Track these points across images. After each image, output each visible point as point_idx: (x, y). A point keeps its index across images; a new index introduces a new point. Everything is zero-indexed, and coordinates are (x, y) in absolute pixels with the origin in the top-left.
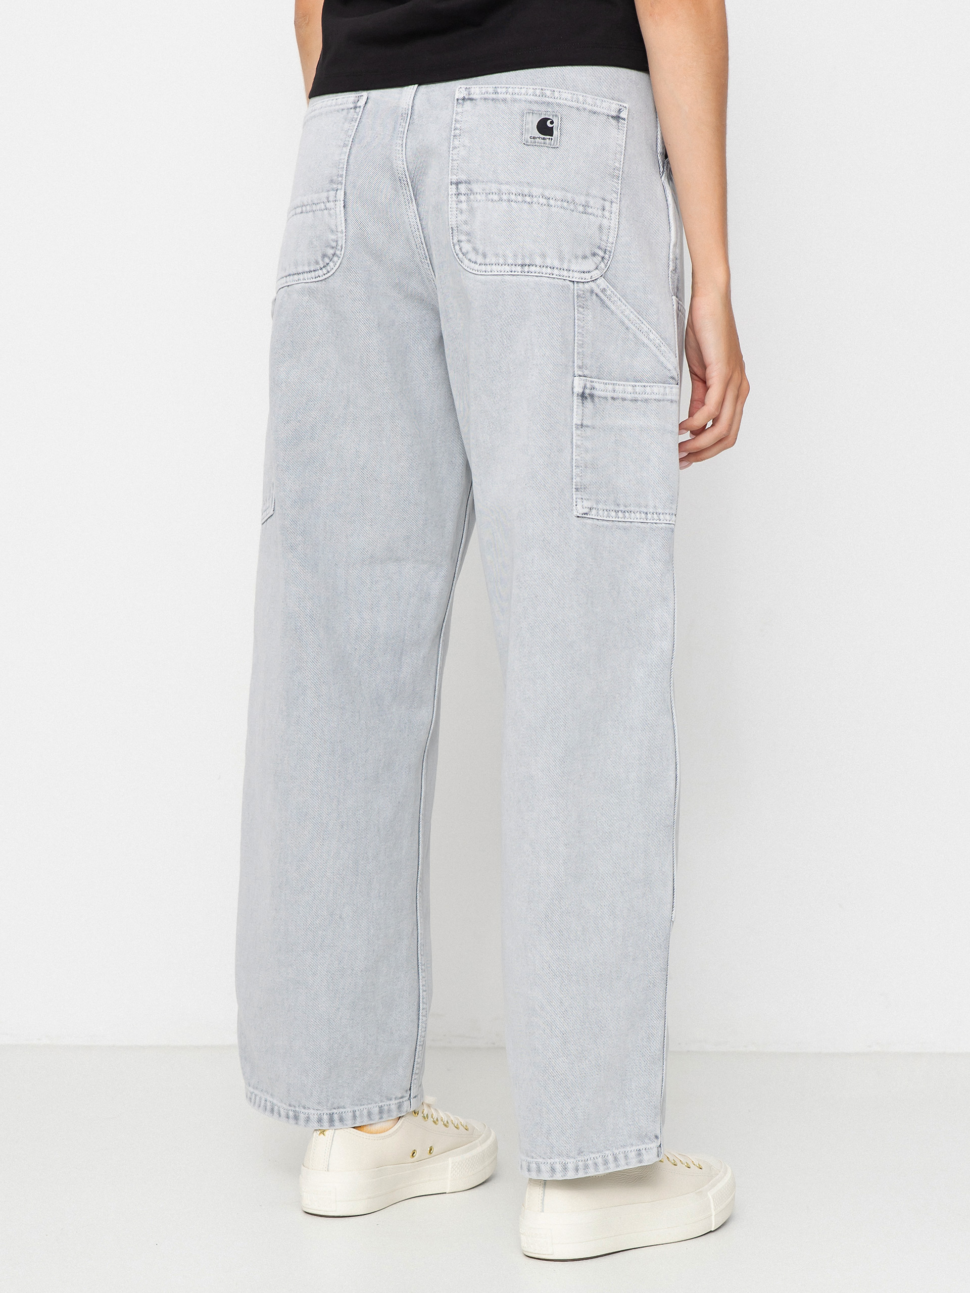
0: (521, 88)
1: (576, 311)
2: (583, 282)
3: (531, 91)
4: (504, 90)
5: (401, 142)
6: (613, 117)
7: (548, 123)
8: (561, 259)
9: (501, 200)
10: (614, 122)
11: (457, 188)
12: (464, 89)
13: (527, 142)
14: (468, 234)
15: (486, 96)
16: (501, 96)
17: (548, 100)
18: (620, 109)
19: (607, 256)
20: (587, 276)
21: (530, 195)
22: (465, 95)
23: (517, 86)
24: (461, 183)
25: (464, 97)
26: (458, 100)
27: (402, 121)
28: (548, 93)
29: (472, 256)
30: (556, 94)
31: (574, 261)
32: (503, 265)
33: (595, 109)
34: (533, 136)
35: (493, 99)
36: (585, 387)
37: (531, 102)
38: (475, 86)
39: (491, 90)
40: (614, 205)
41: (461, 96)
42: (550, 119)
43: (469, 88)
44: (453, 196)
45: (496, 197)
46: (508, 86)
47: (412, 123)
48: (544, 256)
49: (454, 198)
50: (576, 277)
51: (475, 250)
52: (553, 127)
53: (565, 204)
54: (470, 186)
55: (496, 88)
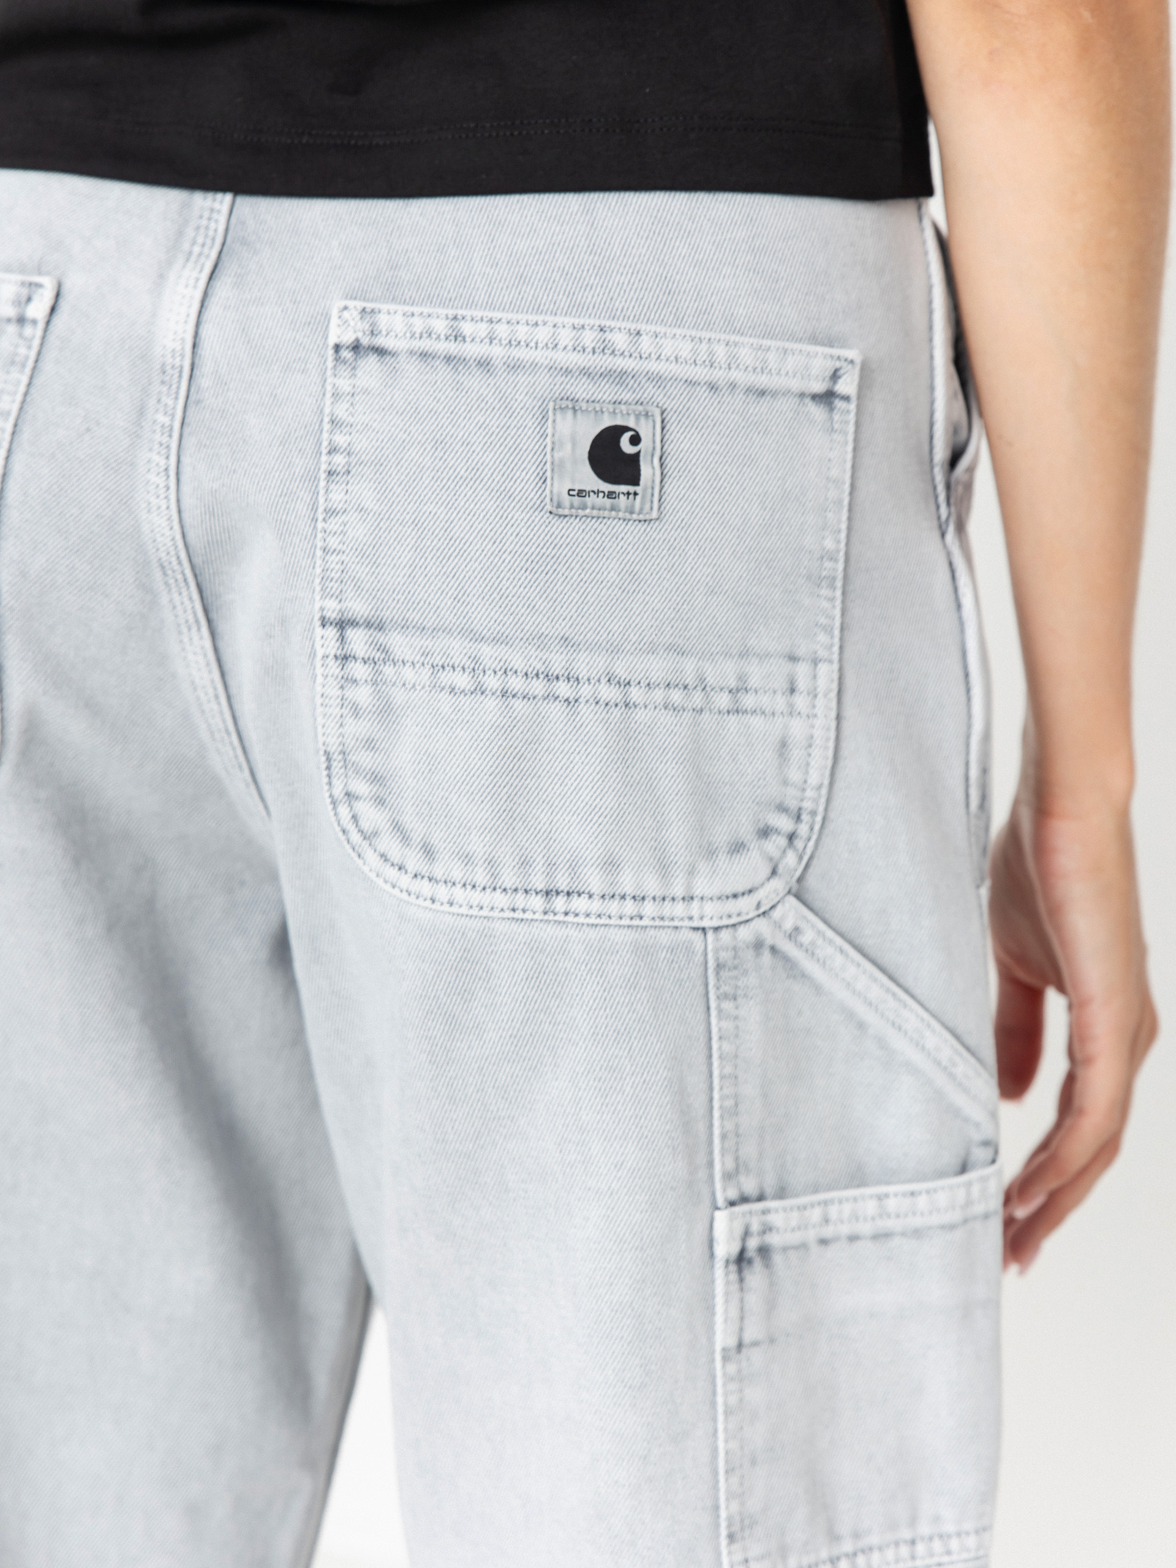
0: (536, 324)
1: (714, 1013)
2: (734, 925)
3: (566, 337)
4: (483, 329)
5: (163, 462)
6: (815, 397)
7: (625, 441)
8: (664, 869)
9: (480, 690)
10: (817, 411)
11: (342, 639)
12: (356, 314)
13: (559, 506)
14: (376, 778)
15: (426, 344)
16: (471, 350)
17: (621, 363)
18: (836, 371)
19: (803, 829)
20: (746, 905)
21: (572, 679)
22: (360, 335)
23: (523, 317)
24: (353, 623)
25: (357, 340)
26: (337, 348)
27: (165, 389)
28: (620, 340)
29: (389, 844)
30: (646, 344)
31: (703, 867)
32: (488, 891)
33: (763, 381)
34: (577, 487)
35: (449, 359)
36: (746, 1234)
37: (567, 372)
38: (393, 307)
39: (440, 326)
40: (823, 669)
41: (348, 338)
42: (627, 429)
43: (372, 311)
44: (331, 662)
45: (462, 681)
46: (496, 315)
47: (198, 402)
48: (611, 865)
49: (334, 667)
50: (711, 913)
51: (397, 827)
52: (638, 454)
53: (676, 696)
54: (381, 638)
55: (455, 318)
